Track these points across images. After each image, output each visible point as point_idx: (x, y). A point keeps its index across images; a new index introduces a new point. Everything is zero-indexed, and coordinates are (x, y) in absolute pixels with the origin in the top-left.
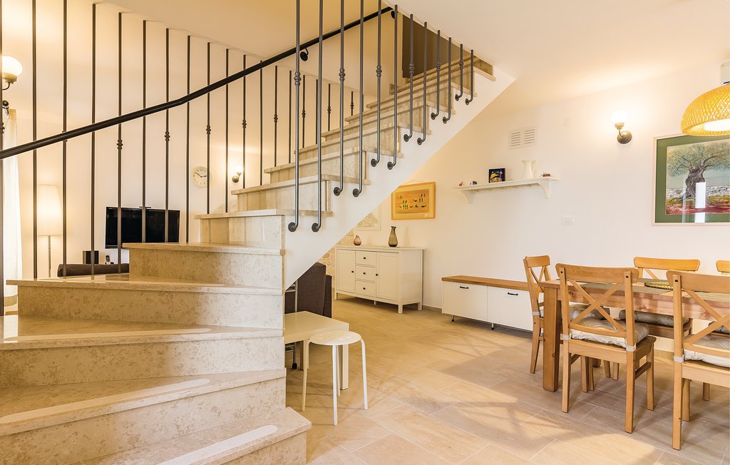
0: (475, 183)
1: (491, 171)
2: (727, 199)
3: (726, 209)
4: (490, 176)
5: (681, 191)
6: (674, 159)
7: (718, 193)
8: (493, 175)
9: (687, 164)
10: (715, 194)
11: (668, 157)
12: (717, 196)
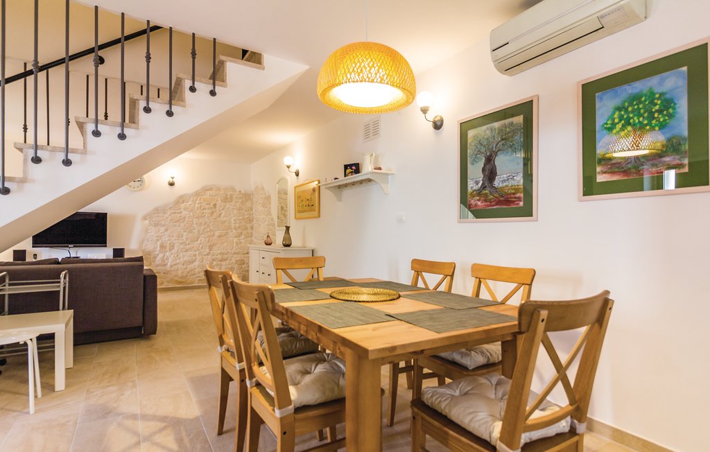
0: (336, 179)
1: (346, 167)
2: (515, 189)
3: (514, 202)
4: (345, 172)
5: (479, 182)
6: (473, 144)
7: (507, 183)
8: (348, 171)
9: (483, 150)
10: (505, 184)
11: (468, 143)
12: (506, 186)
